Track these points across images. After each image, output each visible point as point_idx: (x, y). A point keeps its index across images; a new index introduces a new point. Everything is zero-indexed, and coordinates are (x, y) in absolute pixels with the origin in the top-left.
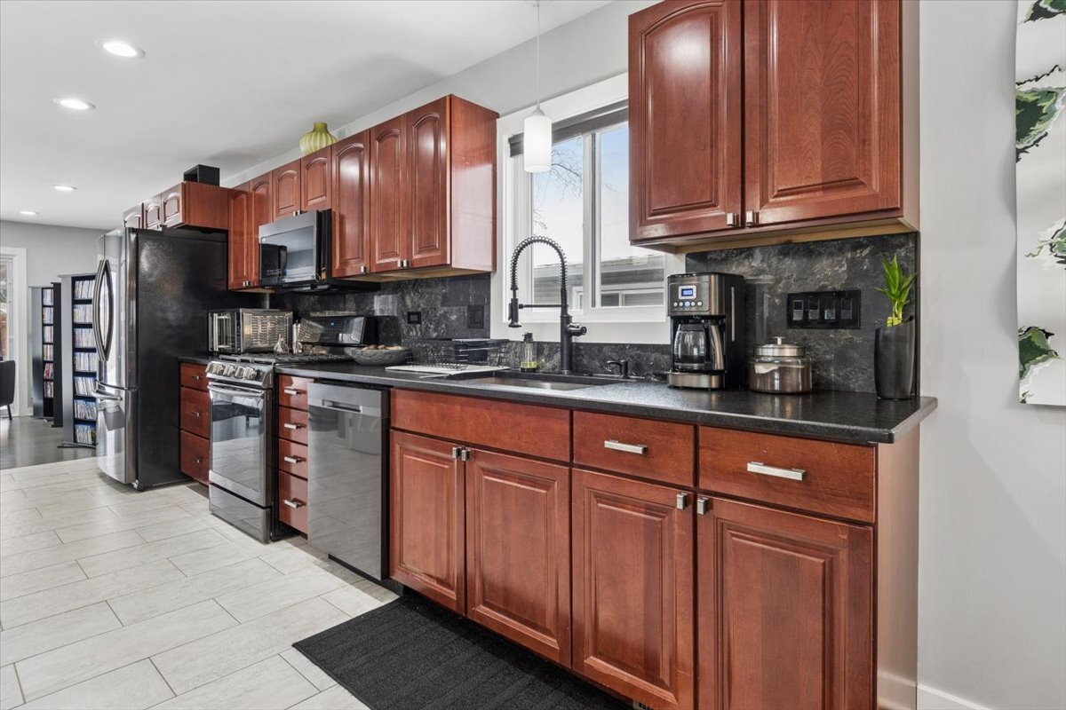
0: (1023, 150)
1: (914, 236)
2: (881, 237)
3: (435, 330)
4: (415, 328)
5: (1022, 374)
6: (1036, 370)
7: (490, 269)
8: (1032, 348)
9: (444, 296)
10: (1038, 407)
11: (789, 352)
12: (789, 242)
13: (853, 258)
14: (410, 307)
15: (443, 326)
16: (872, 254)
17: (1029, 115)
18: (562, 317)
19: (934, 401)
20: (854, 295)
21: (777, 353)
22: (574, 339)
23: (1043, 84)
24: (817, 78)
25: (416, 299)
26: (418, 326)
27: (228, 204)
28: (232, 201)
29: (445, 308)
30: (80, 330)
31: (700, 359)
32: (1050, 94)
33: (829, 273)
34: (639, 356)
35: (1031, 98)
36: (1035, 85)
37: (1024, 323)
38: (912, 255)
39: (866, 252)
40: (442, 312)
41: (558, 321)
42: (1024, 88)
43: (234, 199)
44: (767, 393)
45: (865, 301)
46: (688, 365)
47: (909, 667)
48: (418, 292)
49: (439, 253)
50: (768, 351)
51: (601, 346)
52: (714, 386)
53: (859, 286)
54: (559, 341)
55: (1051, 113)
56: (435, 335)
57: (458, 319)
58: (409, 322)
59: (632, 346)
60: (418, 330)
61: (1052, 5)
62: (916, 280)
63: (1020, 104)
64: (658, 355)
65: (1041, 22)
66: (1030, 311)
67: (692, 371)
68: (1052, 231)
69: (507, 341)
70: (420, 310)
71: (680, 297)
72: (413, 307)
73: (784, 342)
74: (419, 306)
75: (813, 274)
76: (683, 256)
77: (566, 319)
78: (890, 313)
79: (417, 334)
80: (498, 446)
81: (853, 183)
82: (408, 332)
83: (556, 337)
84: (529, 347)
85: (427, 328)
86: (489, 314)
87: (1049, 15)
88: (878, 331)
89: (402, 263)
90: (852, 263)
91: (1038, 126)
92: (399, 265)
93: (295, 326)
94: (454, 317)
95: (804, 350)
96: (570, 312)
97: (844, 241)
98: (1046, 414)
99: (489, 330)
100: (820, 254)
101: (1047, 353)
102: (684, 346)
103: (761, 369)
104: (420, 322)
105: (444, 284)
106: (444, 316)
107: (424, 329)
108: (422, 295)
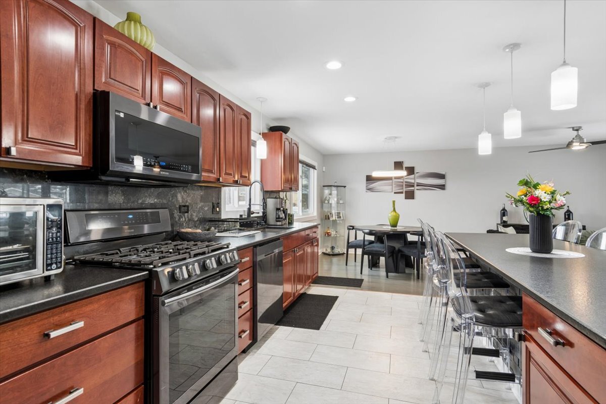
4: (184, 216)
9: (201, 197)
14: (181, 201)
15: (201, 214)
25: (185, 197)
26: (186, 214)
29: (202, 204)
40: (200, 206)
48: (186, 192)
56: (196, 219)
57: (208, 210)
58: (181, 212)
60: (186, 217)
70: (187, 204)
72: (183, 202)
74: (187, 202)
79: (185, 220)
82: (179, 219)
85: (192, 215)
86: (221, 208)
94: (206, 209)
99: (221, 213)
104: (187, 212)
105: (201, 190)
106: (201, 208)
107: (190, 216)
108: (189, 196)
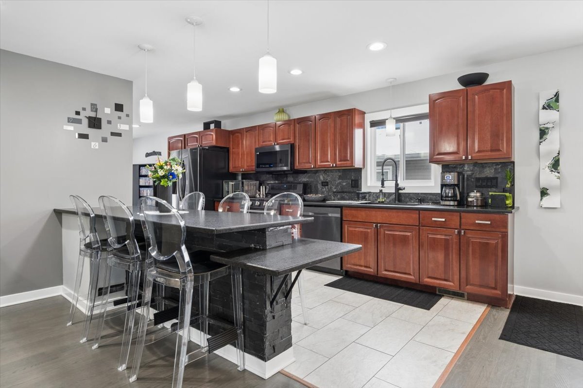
0: (541, 142)
1: (513, 163)
2: (504, 162)
3: (335, 188)
4: (325, 188)
5: (541, 200)
6: (545, 198)
7: (361, 167)
8: (544, 193)
9: (340, 176)
10: (545, 208)
11: (478, 194)
12: (476, 163)
13: (496, 168)
14: (322, 180)
15: (339, 187)
16: (501, 167)
17: (543, 133)
18: (396, 184)
19: (518, 208)
20: (496, 178)
21: (475, 195)
22: (400, 191)
23: (546, 126)
24: (489, 122)
25: (325, 177)
26: (327, 187)
27: (229, 137)
28: (231, 136)
29: (340, 181)
30: (143, 189)
31: (451, 197)
32: (547, 128)
33: (489, 172)
34: (424, 197)
35: (543, 129)
36: (544, 126)
37: (542, 187)
38: (512, 168)
39: (499, 166)
40: (338, 182)
41: (394, 185)
42: (542, 126)
43: (233, 135)
44: (472, 206)
45: (499, 180)
46: (447, 199)
47: (512, 283)
48: (326, 174)
49: (350, 162)
50: (472, 194)
51: (409, 194)
52: (456, 204)
53: (497, 176)
54: (394, 192)
55: (548, 133)
56: (335, 190)
57: (346, 185)
58: (322, 185)
59: (421, 193)
61: (547, 106)
62: (514, 175)
63: (541, 130)
64: (432, 196)
65: (545, 110)
66: (543, 183)
67: (449, 200)
68: (548, 163)
69: (370, 192)
70: (327, 181)
71: (446, 179)
72: (324, 180)
73: (476, 192)
74: (327, 180)
75: (484, 172)
76: (441, 166)
77: (397, 185)
78: (507, 184)
79: (326, 190)
80: (391, 223)
81: (499, 150)
82: (322, 189)
83: (393, 191)
84: (381, 193)
85: (331, 187)
86: (361, 183)
87: (547, 109)
88: (504, 189)
89: (333, 165)
90: (495, 169)
91: (545, 136)
92: (331, 165)
93: (261, 187)
94: (344, 184)
95: (482, 194)
96: (399, 182)
97: (493, 163)
98: (548, 210)
99: (361, 188)
100: (486, 167)
101: (547, 194)
102: (446, 193)
103: (470, 199)
104: (328, 186)
105: (340, 172)
106: (340, 183)
107: (329, 188)
108: (328, 176)
